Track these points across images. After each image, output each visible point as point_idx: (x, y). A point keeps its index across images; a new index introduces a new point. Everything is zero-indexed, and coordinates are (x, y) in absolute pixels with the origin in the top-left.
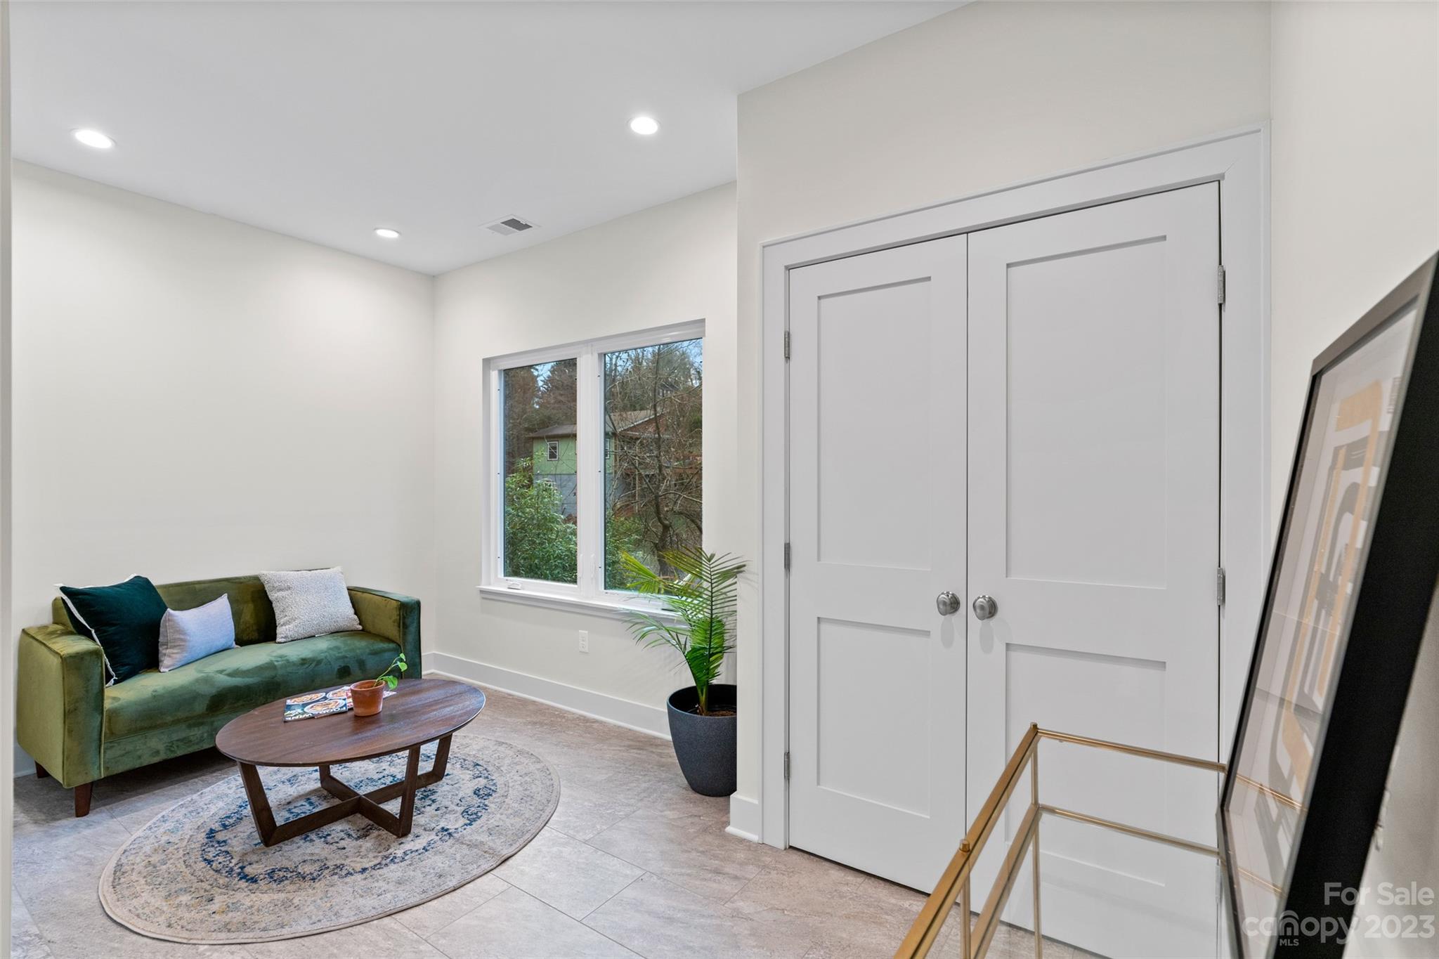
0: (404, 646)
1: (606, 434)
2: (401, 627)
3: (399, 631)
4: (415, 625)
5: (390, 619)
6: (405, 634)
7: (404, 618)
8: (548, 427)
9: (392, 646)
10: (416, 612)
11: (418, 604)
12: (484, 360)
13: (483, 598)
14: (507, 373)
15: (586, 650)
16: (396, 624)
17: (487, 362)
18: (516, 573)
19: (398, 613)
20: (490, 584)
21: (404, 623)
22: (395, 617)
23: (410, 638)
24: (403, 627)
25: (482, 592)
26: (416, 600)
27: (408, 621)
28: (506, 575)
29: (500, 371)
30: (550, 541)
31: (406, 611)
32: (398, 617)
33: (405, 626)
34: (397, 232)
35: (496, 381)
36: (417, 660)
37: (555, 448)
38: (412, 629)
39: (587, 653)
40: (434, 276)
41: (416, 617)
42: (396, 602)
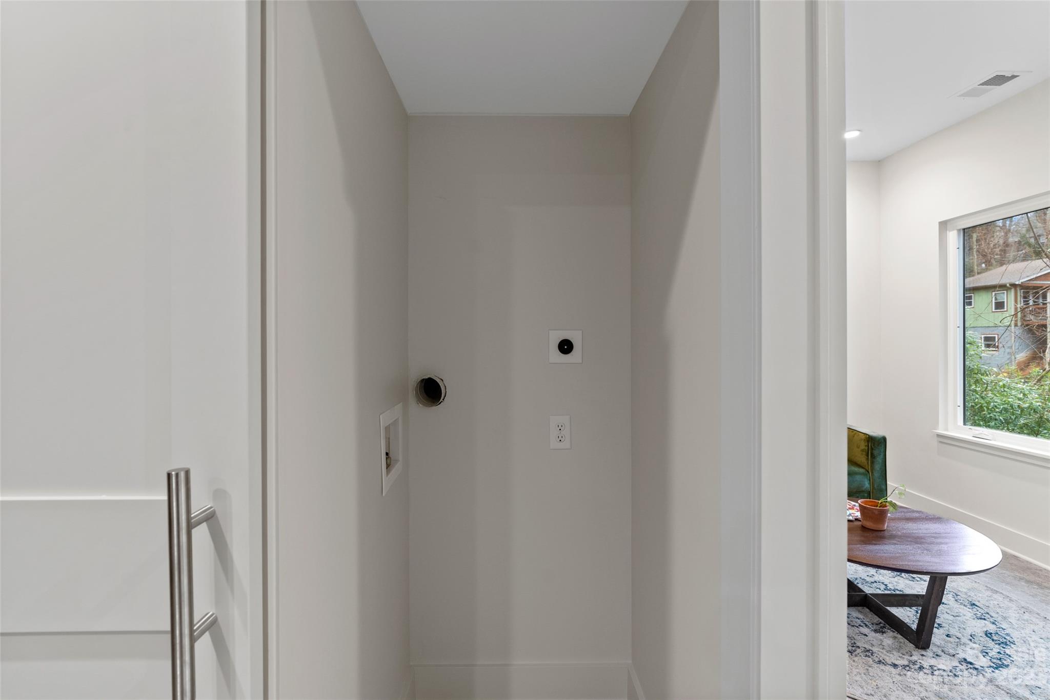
0: (872, 473)
2: (869, 457)
3: (868, 459)
4: (882, 456)
5: (858, 448)
6: (872, 463)
7: (872, 449)
9: (862, 470)
10: (883, 446)
11: (884, 439)
12: (941, 222)
13: (941, 442)
14: (967, 232)
16: (864, 453)
17: (944, 225)
18: (973, 423)
19: (866, 444)
20: (947, 430)
21: (872, 454)
22: (864, 448)
23: (877, 467)
24: (871, 456)
25: (939, 436)
26: (882, 436)
27: (876, 452)
28: (965, 424)
29: (959, 230)
31: (874, 443)
32: (866, 448)
33: (873, 457)
34: (859, 131)
35: (954, 240)
36: (884, 487)
38: (879, 459)
40: (879, 161)
41: (882, 450)
42: (863, 437)
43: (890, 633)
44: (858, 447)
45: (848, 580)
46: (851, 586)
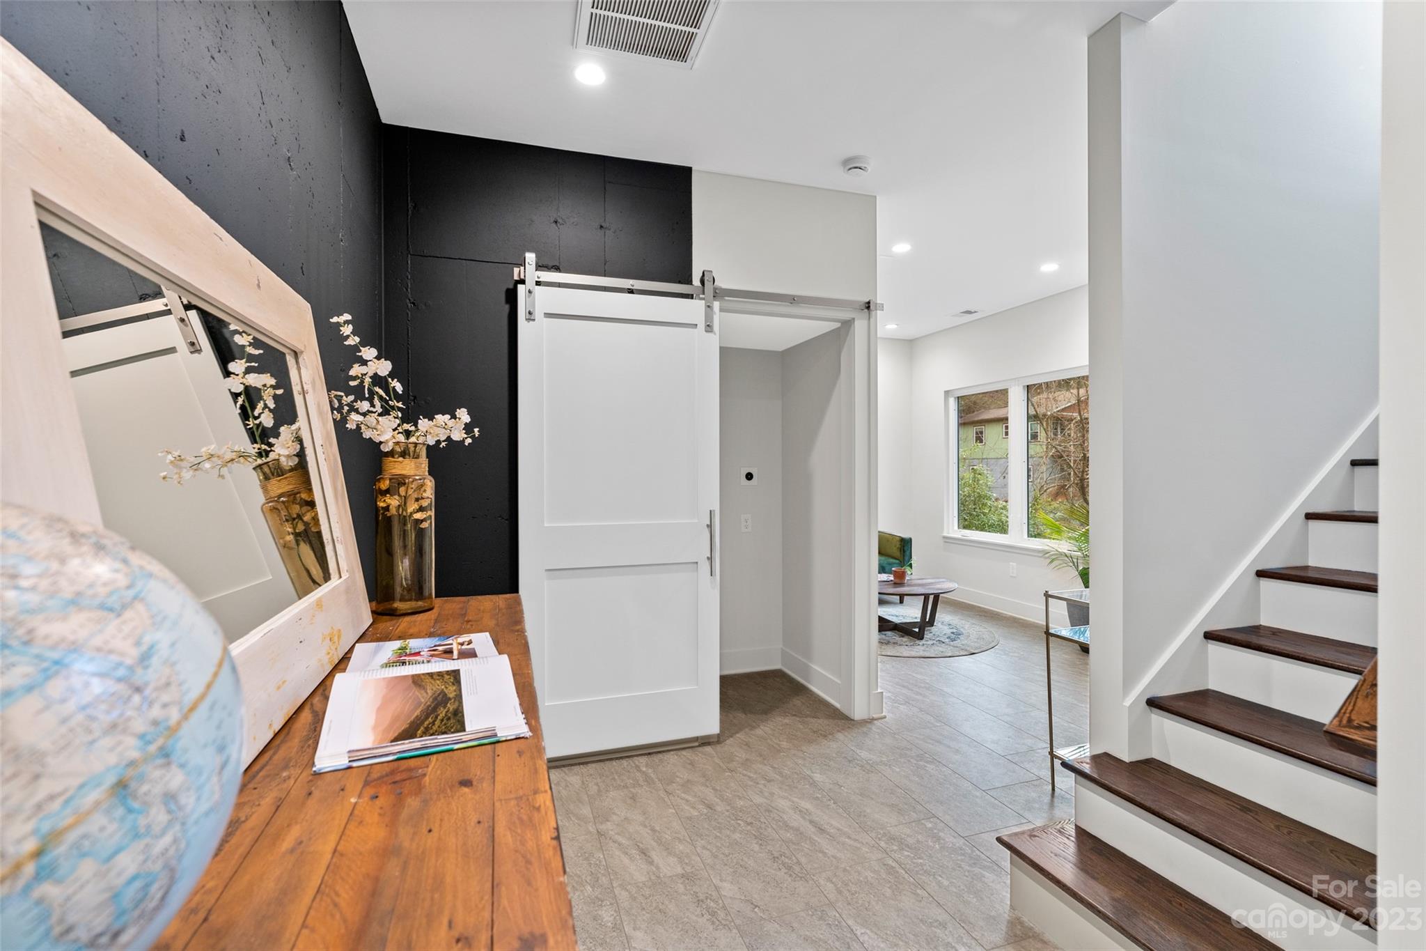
0: (904, 562)
1: (1029, 418)
2: (901, 551)
3: (901, 553)
4: (909, 551)
6: (904, 556)
7: (903, 547)
8: (974, 412)
9: (897, 561)
10: (910, 544)
11: (910, 540)
12: (945, 392)
13: (945, 540)
14: (960, 399)
15: (1014, 575)
16: (899, 550)
17: (947, 393)
18: (965, 527)
19: (900, 543)
20: (948, 533)
22: (898, 546)
25: (944, 537)
26: (909, 537)
27: (906, 548)
28: (959, 528)
29: (955, 398)
30: (985, 514)
31: (904, 543)
32: (900, 546)
33: (904, 551)
34: (896, 324)
35: (952, 402)
37: (981, 433)
38: (908, 553)
39: (1015, 577)
40: (911, 341)
41: (909, 547)
42: (898, 539)
43: (907, 637)
44: (895, 546)
45: (879, 616)
46: (881, 619)
